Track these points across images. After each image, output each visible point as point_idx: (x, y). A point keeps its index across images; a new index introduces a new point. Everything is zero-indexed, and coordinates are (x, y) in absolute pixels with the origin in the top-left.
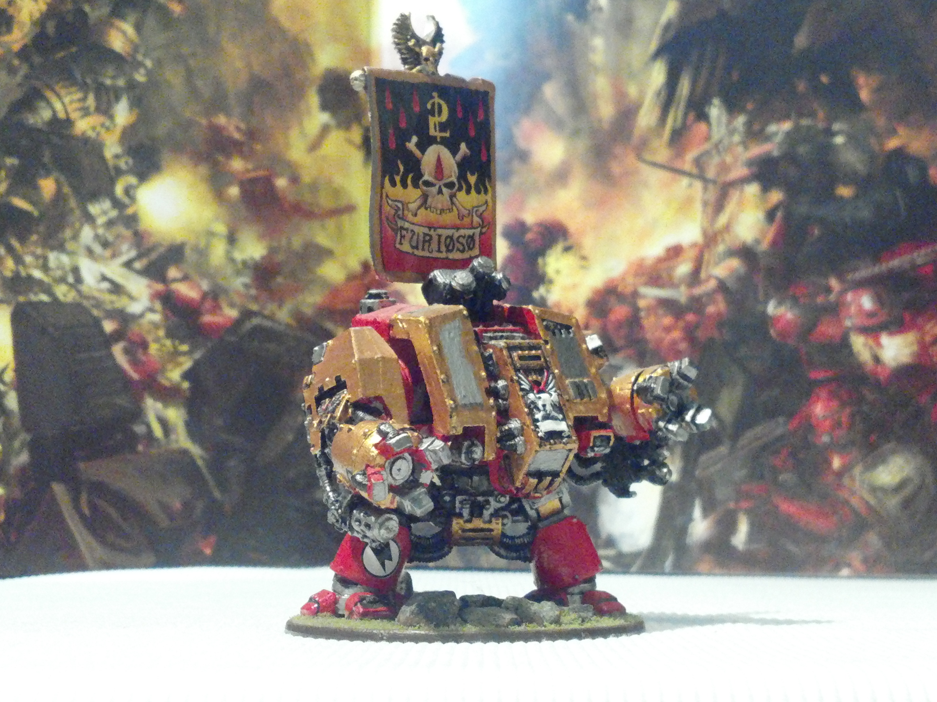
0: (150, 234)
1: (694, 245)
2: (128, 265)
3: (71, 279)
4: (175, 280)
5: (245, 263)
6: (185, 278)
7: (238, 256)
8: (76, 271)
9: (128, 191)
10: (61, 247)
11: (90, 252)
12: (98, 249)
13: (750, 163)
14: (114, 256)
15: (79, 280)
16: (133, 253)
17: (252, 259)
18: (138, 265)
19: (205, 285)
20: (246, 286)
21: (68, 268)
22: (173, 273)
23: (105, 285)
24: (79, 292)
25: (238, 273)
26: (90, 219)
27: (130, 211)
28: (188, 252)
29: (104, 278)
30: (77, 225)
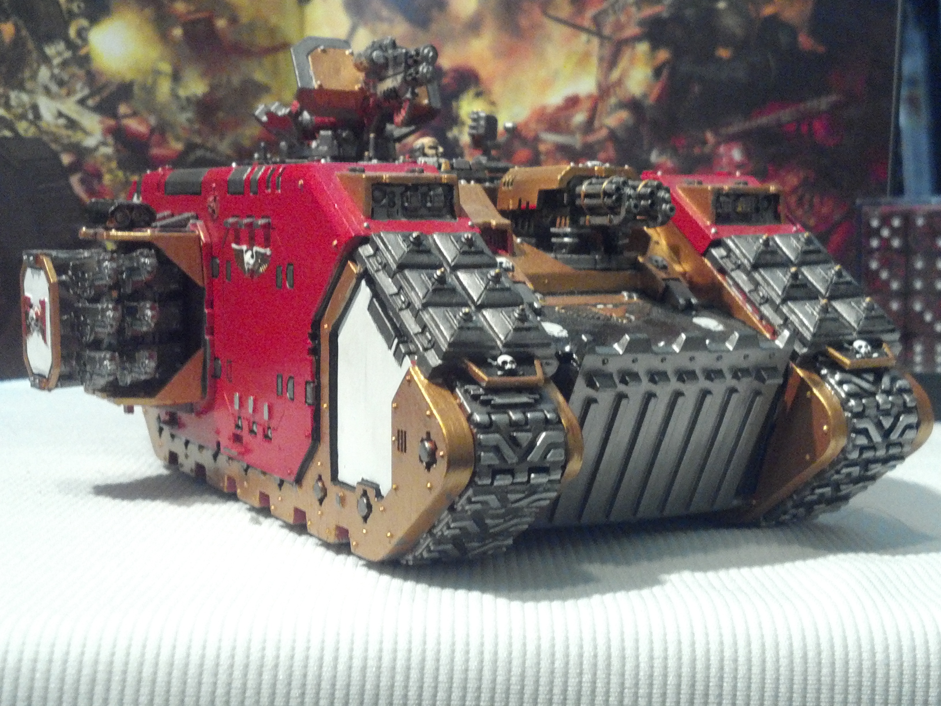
0: (101, 74)
1: (590, 97)
2: (82, 102)
3: (31, 116)
4: (126, 116)
5: (188, 99)
6: (135, 114)
7: (182, 93)
8: (35, 108)
9: (81, 33)
10: (21, 87)
11: (47, 91)
12: (54, 88)
13: (642, 23)
14: (69, 94)
15: (38, 116)
16: (86, 91)
17: (196, 96)
18: (91, 102)
19: (153, 121)
20: (189, 120)
21: (28, 106)
22: (123, 109)
23: (62, 121)
24: (38, 127)
25: (183, 109)
26: (46, 60)
27: (83, 52)
28: (136, 89)
29: (60, 115)
30: (35, 65)
